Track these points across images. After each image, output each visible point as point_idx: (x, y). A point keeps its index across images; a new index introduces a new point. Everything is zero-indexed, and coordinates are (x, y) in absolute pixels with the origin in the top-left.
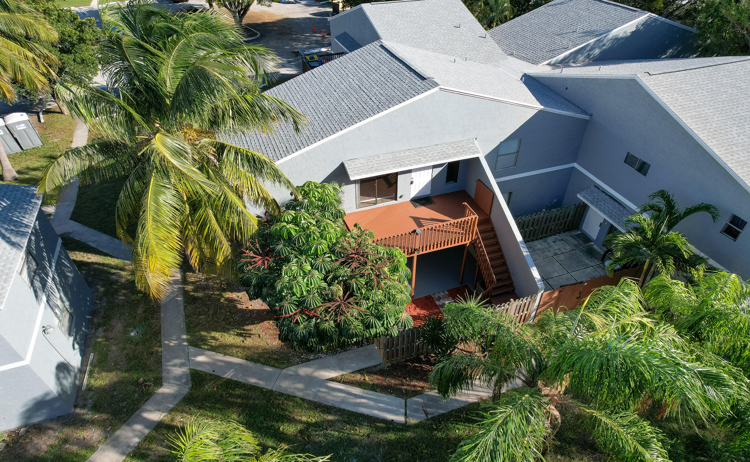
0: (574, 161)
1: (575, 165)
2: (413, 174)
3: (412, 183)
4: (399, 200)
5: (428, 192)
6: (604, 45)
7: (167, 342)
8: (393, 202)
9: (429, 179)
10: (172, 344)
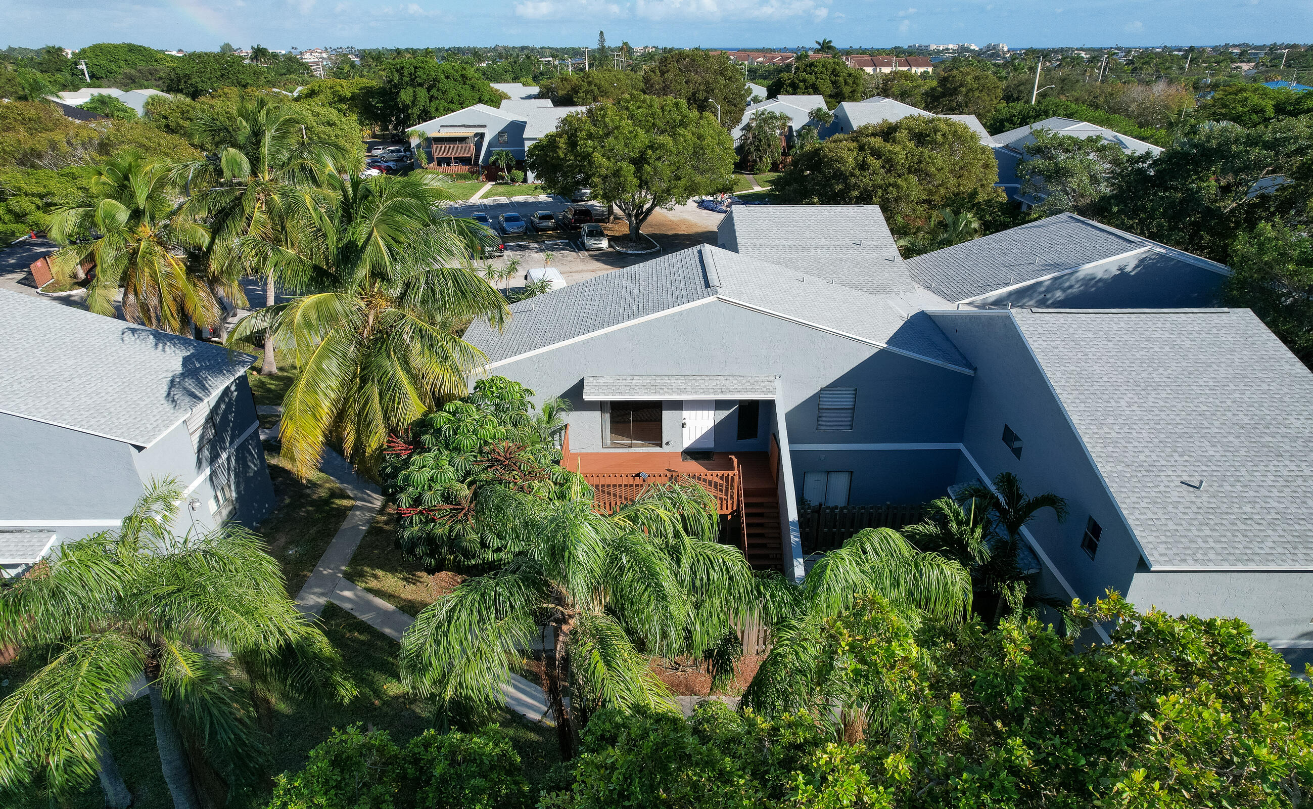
0: (960, 440)
1: (961, 446)
2: (686, 413)
3: (683, 425)
4: (665, 449)
5: (710, 444)
6: (1071, 287)
7: (321, 569)
8: (657, 449)
9: (711, 424)
10: (325, 572)
